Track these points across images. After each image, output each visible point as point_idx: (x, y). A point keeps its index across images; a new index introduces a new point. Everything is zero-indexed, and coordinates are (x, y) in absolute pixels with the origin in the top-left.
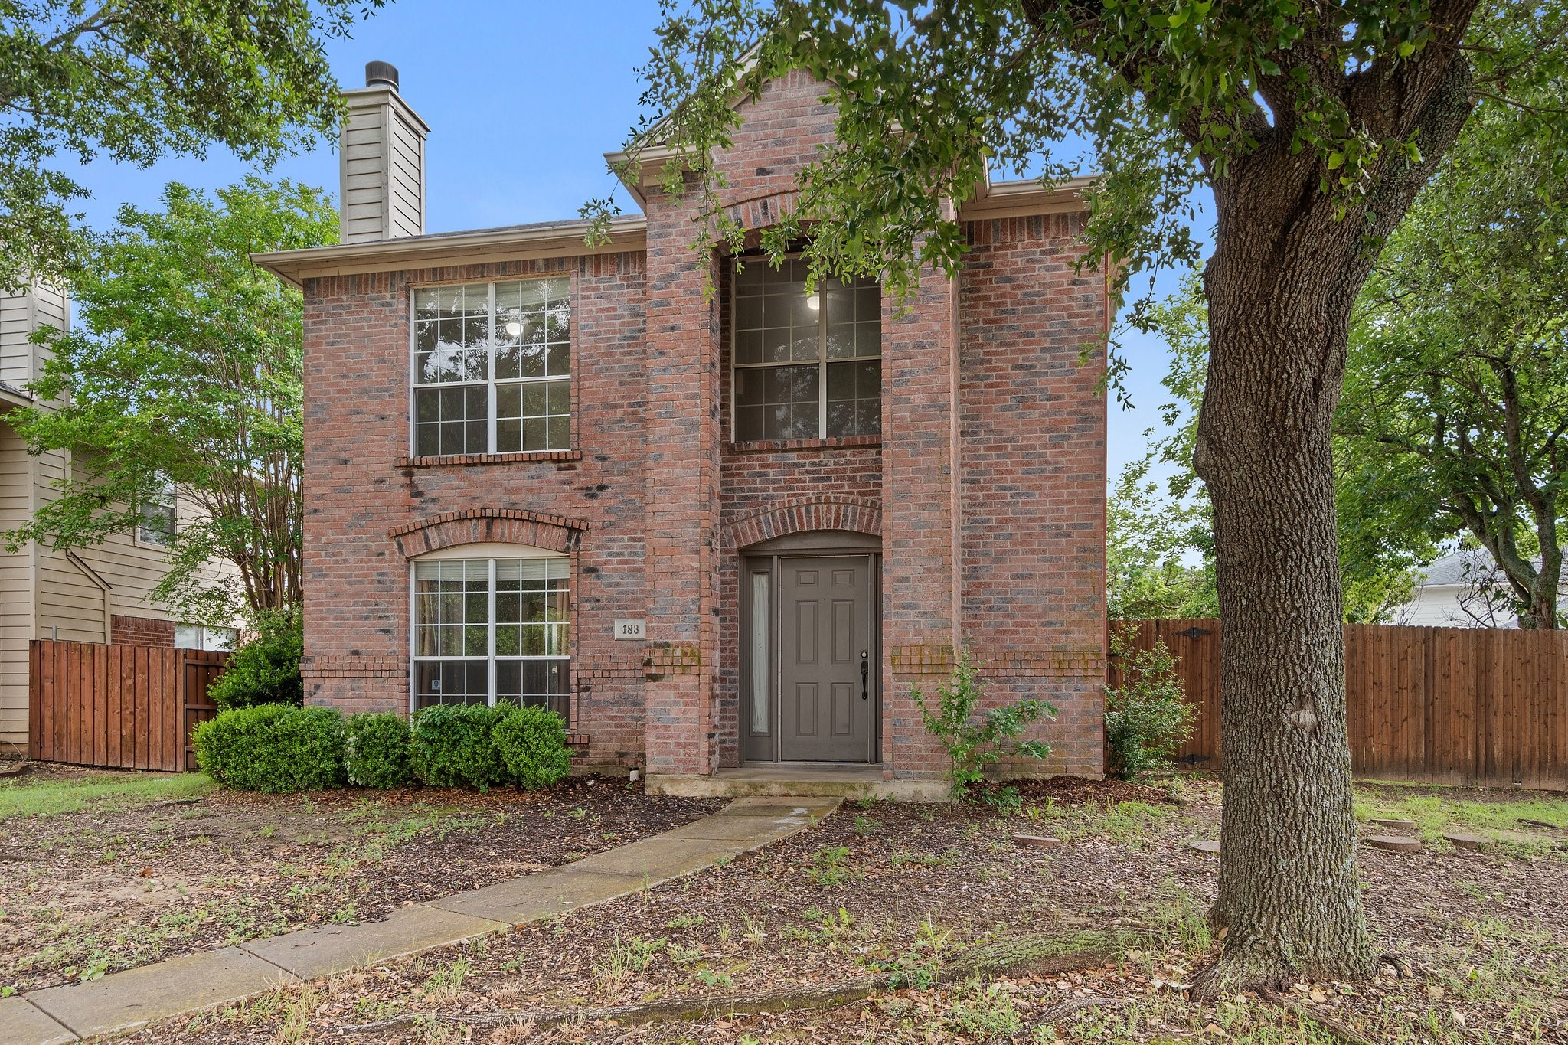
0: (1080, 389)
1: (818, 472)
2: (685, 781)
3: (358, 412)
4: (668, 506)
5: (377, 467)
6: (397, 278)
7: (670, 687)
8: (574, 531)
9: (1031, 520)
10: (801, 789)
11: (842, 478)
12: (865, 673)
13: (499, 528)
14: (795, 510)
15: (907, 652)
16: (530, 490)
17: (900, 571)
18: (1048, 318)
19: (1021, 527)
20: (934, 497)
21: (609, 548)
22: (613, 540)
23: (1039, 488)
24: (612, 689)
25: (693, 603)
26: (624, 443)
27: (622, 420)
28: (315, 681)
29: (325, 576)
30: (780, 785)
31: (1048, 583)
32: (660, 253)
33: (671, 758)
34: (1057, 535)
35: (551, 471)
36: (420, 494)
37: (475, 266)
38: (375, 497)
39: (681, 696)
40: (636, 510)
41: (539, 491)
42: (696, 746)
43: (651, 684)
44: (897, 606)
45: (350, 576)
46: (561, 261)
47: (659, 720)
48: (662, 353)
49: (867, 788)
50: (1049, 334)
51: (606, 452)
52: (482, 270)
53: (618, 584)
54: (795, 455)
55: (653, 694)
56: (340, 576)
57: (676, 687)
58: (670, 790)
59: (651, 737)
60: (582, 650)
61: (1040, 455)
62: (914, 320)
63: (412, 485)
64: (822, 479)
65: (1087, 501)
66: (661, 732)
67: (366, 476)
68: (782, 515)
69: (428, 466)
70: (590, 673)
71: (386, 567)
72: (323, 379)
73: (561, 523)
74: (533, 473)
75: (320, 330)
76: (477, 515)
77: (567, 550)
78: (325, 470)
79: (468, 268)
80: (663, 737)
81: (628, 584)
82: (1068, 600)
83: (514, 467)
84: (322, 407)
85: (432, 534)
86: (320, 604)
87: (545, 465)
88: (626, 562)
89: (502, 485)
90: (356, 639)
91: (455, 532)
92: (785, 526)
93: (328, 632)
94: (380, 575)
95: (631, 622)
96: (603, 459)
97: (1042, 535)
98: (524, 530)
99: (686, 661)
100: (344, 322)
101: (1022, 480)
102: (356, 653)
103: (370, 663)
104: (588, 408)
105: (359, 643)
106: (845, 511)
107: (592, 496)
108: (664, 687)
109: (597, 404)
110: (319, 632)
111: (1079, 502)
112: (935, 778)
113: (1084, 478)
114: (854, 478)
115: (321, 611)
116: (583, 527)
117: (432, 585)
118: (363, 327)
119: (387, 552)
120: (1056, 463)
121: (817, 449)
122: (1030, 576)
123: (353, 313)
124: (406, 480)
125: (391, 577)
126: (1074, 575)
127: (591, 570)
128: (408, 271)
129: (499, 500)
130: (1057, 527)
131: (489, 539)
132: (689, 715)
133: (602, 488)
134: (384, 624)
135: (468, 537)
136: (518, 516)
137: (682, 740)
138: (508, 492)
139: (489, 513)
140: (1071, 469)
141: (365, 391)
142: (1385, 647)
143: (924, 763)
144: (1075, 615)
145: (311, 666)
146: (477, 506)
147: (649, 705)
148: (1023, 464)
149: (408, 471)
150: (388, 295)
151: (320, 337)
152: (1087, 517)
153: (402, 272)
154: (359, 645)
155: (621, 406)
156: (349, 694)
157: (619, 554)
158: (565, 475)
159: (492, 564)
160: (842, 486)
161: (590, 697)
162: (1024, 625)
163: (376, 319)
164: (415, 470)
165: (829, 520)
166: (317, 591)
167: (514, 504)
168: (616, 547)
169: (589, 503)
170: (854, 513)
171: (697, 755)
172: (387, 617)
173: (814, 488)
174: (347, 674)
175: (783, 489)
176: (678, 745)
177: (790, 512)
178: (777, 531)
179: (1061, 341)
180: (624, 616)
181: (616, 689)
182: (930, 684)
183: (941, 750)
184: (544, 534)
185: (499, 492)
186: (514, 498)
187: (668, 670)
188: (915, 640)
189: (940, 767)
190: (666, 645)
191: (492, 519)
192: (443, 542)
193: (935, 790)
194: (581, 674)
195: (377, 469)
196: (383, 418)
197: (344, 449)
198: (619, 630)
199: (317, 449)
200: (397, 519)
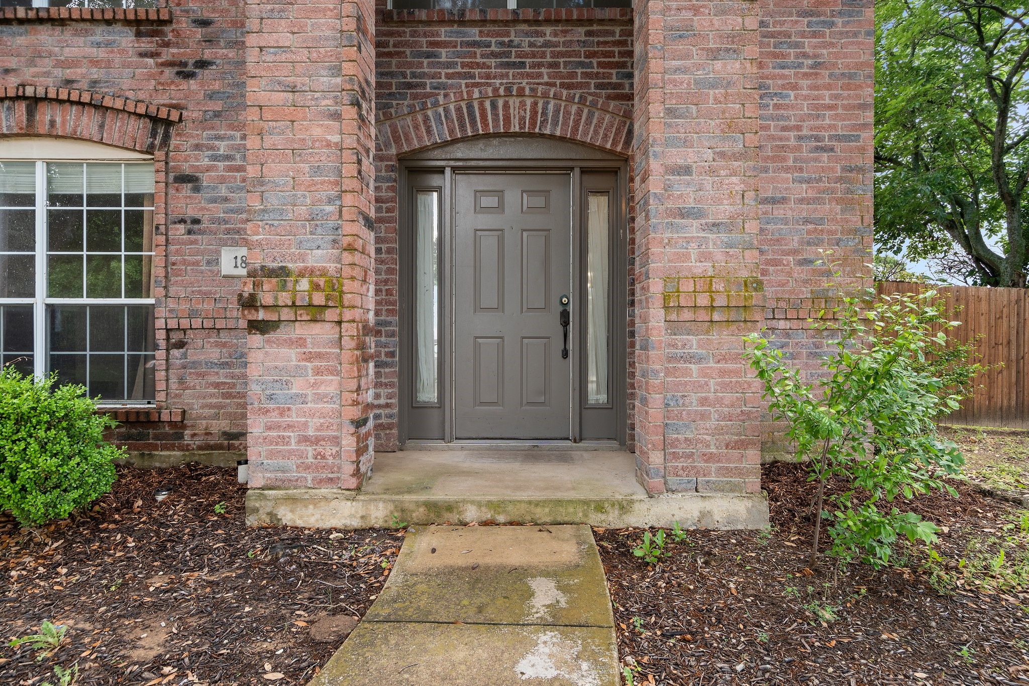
1: (508, 54)
2: (316, 502)
7: (291, 343)
8: (160, 125)
9: (784, 129)
10: (514, 512)
11: (540, 65)
12: (565, 323)
13: (45, 114)
14: (476, 105)
15: (688, 287)
16: (95, 63)
17: (676, 157)
19: (773, 138)
21: (212, 148)
22: (218, 138)
23: (795, 87)
24: (217, 344)
25: (330, 201)
30: (479, 505)
31: (805, 210)
33: (291, 463)
34: (817, 148)
35: (126, 39)
39: (309, 357)
41: (109, 64)
42: (336, 441)
43: (256, 339)
44: (671, 213)
47: (270, 398)
49: (624, 507)
51: (207, 15)
53: (226, 200)
54: (475, 31)
55: (260, 355)
57: (300, 342)
58: (289, 517)
60: (173, 290)
61: (797, 45)
64: (513, 65)
65: (853, 107)
66: (274, 418)
68: (459, 110)
70: (185, 323)
73: (141, 110)
74: (98, 38)
76: (11, 93)
77: (150, 150)
80: (278, 427)
81: (241, 199)
82: (831, 232)
83: (69, 29)
87: (118, 27)
88: (238, 168)
89: (51, 55)
92: (462, 126)
95: (245, 251)
96: (204, 23)
97: (798, 149)
98: (85, 120)
99: (319, 299)
101: (774, 77)
106: (545, 109)
107: (188, 76)
108: (280, 343)
111: (845, 107)
112: (732, 490)
113: (851, 76)
114: (555, 65)
116: (175, 116)
120: (816, 56)
121: (506, 23)
122: (784, 200)
126: (838, 201)
127: (186, 180)
129: (47, 74)
130: (817, 139)
131: (29, 133)
132: (322, 390)
133: (203, 64)
136: (74, 97)
137: (311, 432)
138: (60, 65)
139: (29, 91)
140: (835, 65)
143: (714, 466)
144: (839, 252)
146: (12, 81)
147: (254, 372)
148: (775, 56)
152: (854, 127)
157: (228, 158)
158: (146, 44)
159: (40, 171)
160: (540, 75)
161: (185, 356)
165: (522, 119)
167: (69, 82)
168: (222, 147)
169: (184, 85)
170: (557, 111)
171: (338, 455)
173: (502, 76)
175: (460, 75)
176: (305, 439)
177: (470, 107)
178: (451, 131)
180: (235, 243)
181: (224, 345)
182: (724, 339)
183: (741, 445)
184: (116, 127)
185: (46, 64)
186: (69, 73)
187: (286, 314)
188: (700, 268)
189: (740, 472)
190: (283, 272)
191: (34, 102)
193: (734, 510)
194: (172, 324)
198: (228, 264)
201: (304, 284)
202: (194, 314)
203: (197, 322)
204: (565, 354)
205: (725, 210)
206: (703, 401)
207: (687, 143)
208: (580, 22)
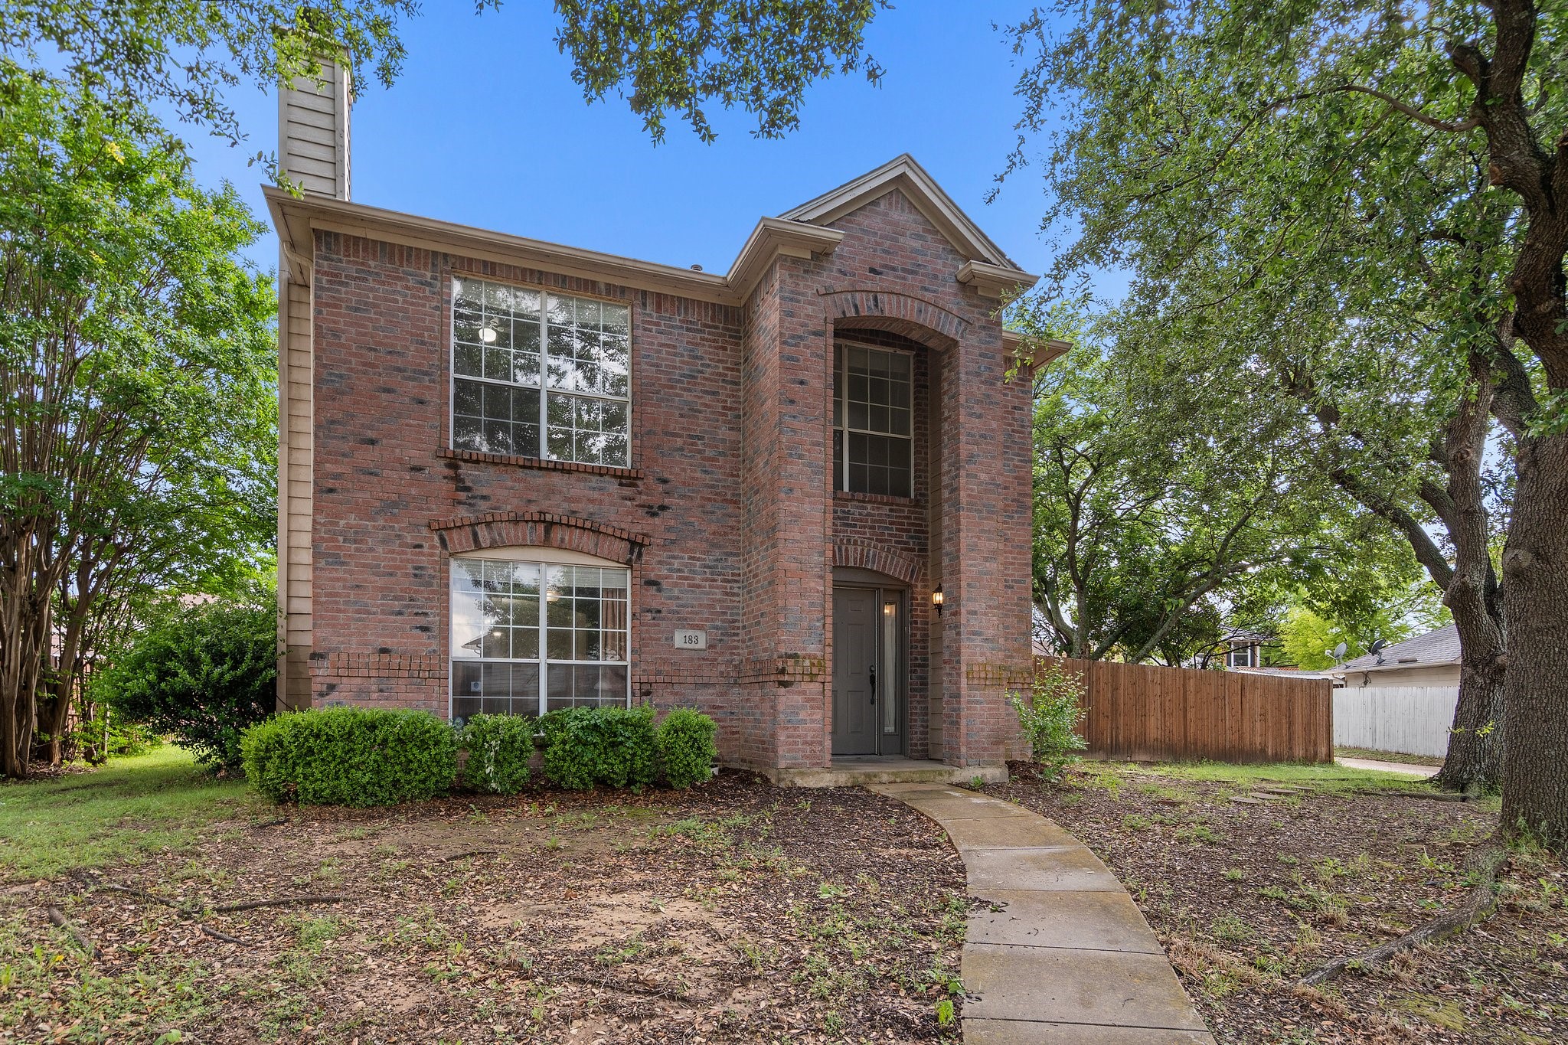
0: (1019, 484)
2: (813, 774)
3: (389, 391)
5: (413, 453)
6: (440, 261)
7: (799, 692)
8: (636, 546)
10: (904, 777)
11: (865, 526)
13: (558, 534)
15: (976, 668)
16: (591, 501)
17: (970, 606)
20: (993, 552)
21: (669, 563)
22: (674, 557)
25: (819, 620)
26: (684, 470)
27: (682, 449)
28: (329, 680)
29: (343, 563)
32: (791, 314)
33: (799, 755)
35: (612, 486)
36: (468, 489)
37: (532, 271)
38: (411, 485)
39: (808, 700)
40: (695, 532)
41: (601, 502)
42: (821, 743)
43: (782, 690)
45: (378, 566)
46: (623, 290)
47: (788, 721)
48: (792, 402)
49: (951, 774)
51: (666, 476)
53: (678, 598)
55: (784, 699)
56: (364, 566)
57: (804, 692)
58: (800, 782)
59: (781, 736)
60: (643, 657)
63: (457, 479)
66: (791, 732)
67: (400, 461)
69: (477, 462)
70: (652, 679)
71: (424, 561)
72: (342, 346)
73: (624, 535)
74: (594, 485)
75: (338, 291)
76: (535, 518)
77: (629, 562)
78: (346, 447)
79: (524, 270)
80: (791, 736)
81: (688, 598)
83: (574, 476)
84: (341, 376)
85: (483, 533)
86: (337, 595)
87: (607, 478)
88: (686, 578)
89: (561, 492)
90: (386, 636)
91: (508, 531)
93: (347, 626)
94: (416, 568)
95: (690, 633)
96: (665, 481)
98: (585, 538)
99: (815, 671)
100: (371, 289)
102: (384, 651)
103: (405, 663)
104: (649, 432)
105: (388, 640)
107: (654, 515)
108: (794, 693)
109: (658, 429)
110: (334, 626)
112: (994, 764)
115: (337, 603)
116: (646, 542)
118: (397, 301)
119: (426, 545)
123: (383, 283)
124: (451, 473)
125: (431, 572)
126: (1016, 616)
127: (650, 583)
128: (454, 256)
129: (558, 506)
131: (546, 543)
132: (815, 717)
133: (663, 508)
134: (422, 621)
135: (524, 539)
136: (579, 524)
137: (809, 739)
138: (568, 500)
139: (548, 517)
141: (399, 370)
143: (986, 753)
145: (320, 663)
146: (534, 508)
147: (781, 707)
149: (453, 463)
150: (429, 274)
151: (339, 299)
153: (445, 255)
154: (388, 643)
155: (681, 436)
156: (375, 695)
157: (679, 571)
158: (627, 491)
161: (651, 700)
163: (413, 296)
164: (461, 463)
166: (332, 579)
167: (574, 512)
168: (676, 564)
169: (651, 521)
171: (824, 750)
172: (426, 614)
173: (844, 532)
174: (373, 673)
176: (805, 743)
180: (683, 627)
182: (991, 693)
184: (607, 544)
185: (558, 499)
186: (574, 506)
187: (798, 678)
188: (981, 659)
189: (997, 756)
190: (795, 656)
191: (550, 525)
192: (493, 541)
193: (994, 773)
194: (644, 679)
195: (414, 456)
196: (421, 402)
197: (370, 428)
198: (679, 639)
199: (333, 422)
200: (437, 511)
201: (807, 663)
202: (658, 673)
203: (660, 679)
204: (873, 702)
205: (990, 633)
206: (982, 722)
207: (975, 600)
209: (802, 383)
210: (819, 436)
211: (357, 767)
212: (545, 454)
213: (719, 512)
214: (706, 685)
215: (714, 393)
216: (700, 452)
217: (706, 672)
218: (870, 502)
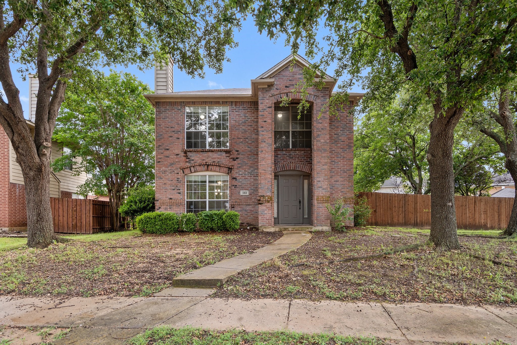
1: (290, 156)
2: (268, 228)
3: (171, 137)
4: (264, 163)
7: (265, 206)
8: (230, 169)
9: (338, 168)
11: (296, 158)
12: (300, 203)
13: (210, 167)
14: (285, 165)
15: (320, 197)
16: (218, 158)
17: (318, 179)
18: (342, 124)
20: (326, 163)
21: (239, 173)
22: (240, 171)
23: (340, 161)
24: (240, 207)
25: (270, 186)
26: (243, 147)
27: (242, 142)
31: (342, 183)
32: (262, 103)
33: (265, 223)
35: (224, 154)
36: (189, 158)
38: (176, 159)
39: (267, 208)
40: (246, 164)
41: (221, 158)
42: (271, 220)
43: (260, 205)
44: (318, 187)
45: (169, 179)
46: (226, 102)
47: (262, 213)
48: (262, 127)
49: (311, 228)
50: (342, 127)
51: (238, 150)
52: (205, 103)
53: (241, 182)
54: (284, 152)
55: (260, 208)
56: (166, 179)
57: (266, 206)
58: (265, 230)
59: (260, 218)
62: (321, 123)
63: (186, 156)
64: (291, 158)
66: (262, 216)
67: (174, 153)
69: (191, 151)
70: (234, 204)
71: (179, 177)
73: (227, 166)
74: (219, 154)
76: (204, 164)
77: (228, 173)
78: (162, 151)
80: (263, 218)
81: (244, 182)
82: (347, 187)
83: (213, 152)
84: (161, 135)
85: (192, 169)
86: (161, 186)
87: (222, 152)
88: (243, 176)
90: (171, 195)
91: (198, 168)
93: (163, 193)
94: (177, 179)
95: (245, 191)
96: (237, 151)
97: (341, 172)
98: (217, 168)
99: (269, 200)
100: (167, 113)
102: (171, 199)
103: (175, 201)
104: (233, 139)
106: (297, 165)
107: (235, 160)
108: (263, 206)
109: (236, 138)
112: (326, 226)
113: (350, 159)
114: (298, 158)
115: (161, 188)
116: (233, 168)
117: (190, 182)
119: (179, 173)
120: (343, 156)
121: (290, 150)
122: (338, 181)
123: (170, 111)
125: (180, 179)
126: (347, 181)
127: (234, 178)
128: (185, 102)
130: (344, 170)
131: (207, 170)
132: (269, 212)
133: (237, 158)
134: (179, 191)
135: (202, 169)
136: (215, 164)
138: (213, 159)
139: (208, 164)
141: (173, 131)
142: (396, 198)
143: (324, 222)
144: (348, 190)
145: (158, 202)
146: (204, 162)
147: (259, 210)
149: (185, 152)
153: (183, 102)
154: (171, 197)
155: (242, 139)
156: (169, 209)
158: (228, 155)
159: (207, 176)
160: (296, 160)
161: (234, 209)
162: (337, 192)
164: (187, 152)
165: (293, 167)
167: (214, 162)
168: (241, 173)
169: (234, 162)
170: (299, 166)
171: (271, 222)
173: (289, 160)
174: (168, 204)
176: (267, 219)
179: (345, 129)
180: (243, 190)
181: (242, 207)
182: (325, 205)
183: (327, 219)
184: (222, 169)
185: (210, 159)
186: (214, 160)
187: (264, 202)
188: (322, 195)
189: (327, 223)
190: (264, 196)
191: (208, 166)
192: (195, 171)
193: (326, 228)
194: (232, 204)
195: (177, 152)
196: (178, 139)
197: (167, 146)
198: (241, 193)
199: (159, 146)
200: (182, 164)
201: (267, 198)
202: (236, 202)
203: (236, 204)
204: (300, 208)
205: (325, 187)
206: (322, 213)
207: (319, 177)
208: (303, 150)
209: (265, 122)
210: (270, 136)
211: (157, 225)
212: (208, 148)
213: (252, 158)
214: (249, 205)
215: (251, 126)
216: (247, 142)
217: (249, 201)
218: (297, 150)
